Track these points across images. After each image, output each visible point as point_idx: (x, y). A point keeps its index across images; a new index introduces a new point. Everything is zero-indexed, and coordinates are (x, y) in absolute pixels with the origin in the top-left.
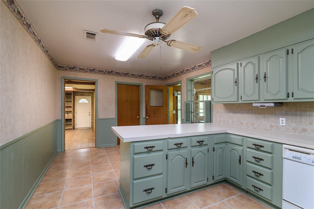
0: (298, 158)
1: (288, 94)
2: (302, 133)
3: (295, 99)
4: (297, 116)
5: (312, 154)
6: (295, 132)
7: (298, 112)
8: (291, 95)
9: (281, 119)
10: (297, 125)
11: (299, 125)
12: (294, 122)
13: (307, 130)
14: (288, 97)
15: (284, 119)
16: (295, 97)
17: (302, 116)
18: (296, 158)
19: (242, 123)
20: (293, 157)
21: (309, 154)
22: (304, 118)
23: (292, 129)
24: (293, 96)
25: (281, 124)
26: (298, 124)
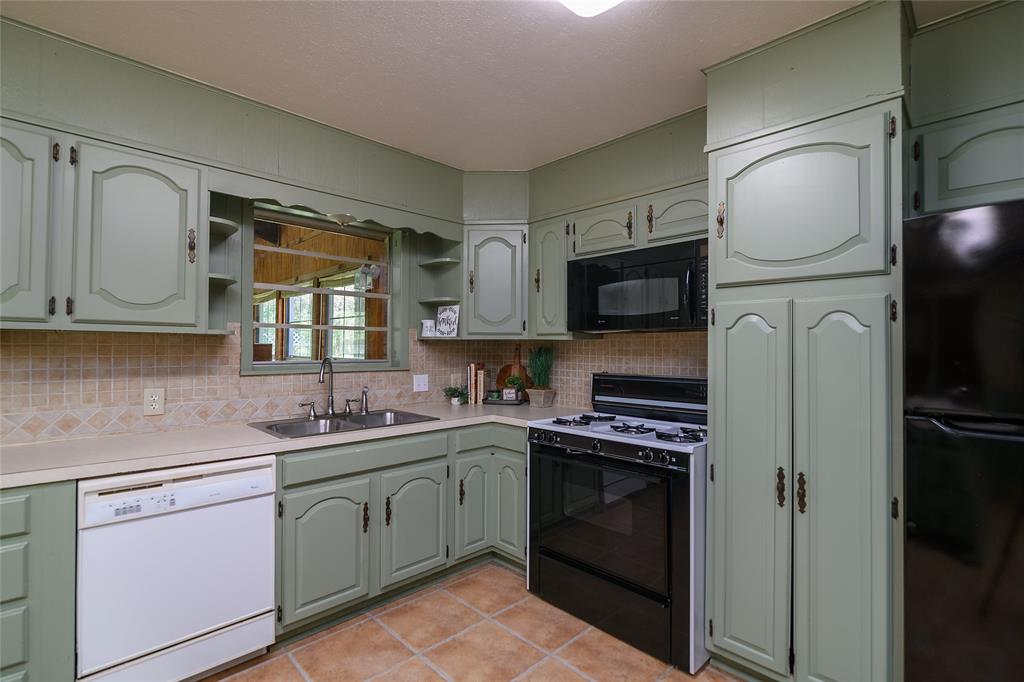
0: (132, 509)
1: (53, 301)
2: (60, 434)
3: (77, 322)
4: (45, 379)
5: (167, 482)
6: (35, 436)
7: (48, 364)
8: (61, 306)
10: (45, 410)
11: (52, 409)
12: (31, 401)
13: (77, 422)
14: (52, 312)
16: (79, 314)
17: (62, 378)
18: (125, 513)
20: (118, 512)
21: (161, 485)
22: (67, 383)
23: (22, 427)
24: (70, 312)
26: (47, 406)
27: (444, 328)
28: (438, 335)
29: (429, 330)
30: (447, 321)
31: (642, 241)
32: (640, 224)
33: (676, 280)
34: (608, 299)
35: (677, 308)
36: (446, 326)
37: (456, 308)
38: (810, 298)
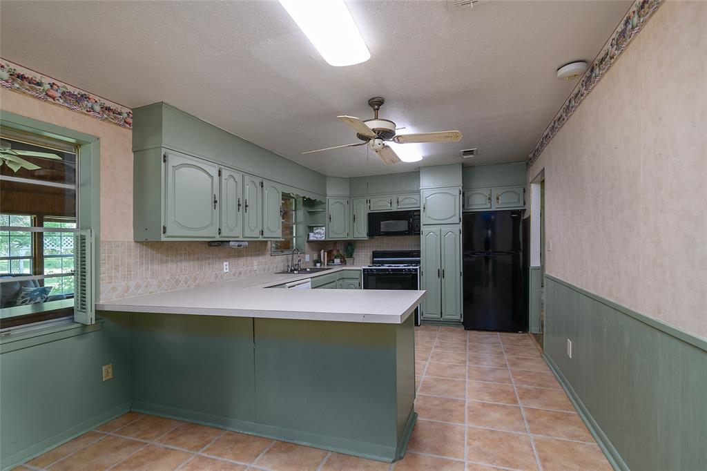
4: (236, 258)
7: (236, 253)
9: (225, 263)
12: (234, 265)
15: (227, 263)
17: (239, 257)
19: (177, 282)
25: (225, 271)
27: (318, 236)
28: (315, 239)
29: (312, 237)
30: (319, 233)
31: (395, 208)
32: (394, 204)
33: (407, 222)
34: (384, 226)
35: (407, 229)
36: (319, 235)
37: (324, 228)
38: (445, 229)
